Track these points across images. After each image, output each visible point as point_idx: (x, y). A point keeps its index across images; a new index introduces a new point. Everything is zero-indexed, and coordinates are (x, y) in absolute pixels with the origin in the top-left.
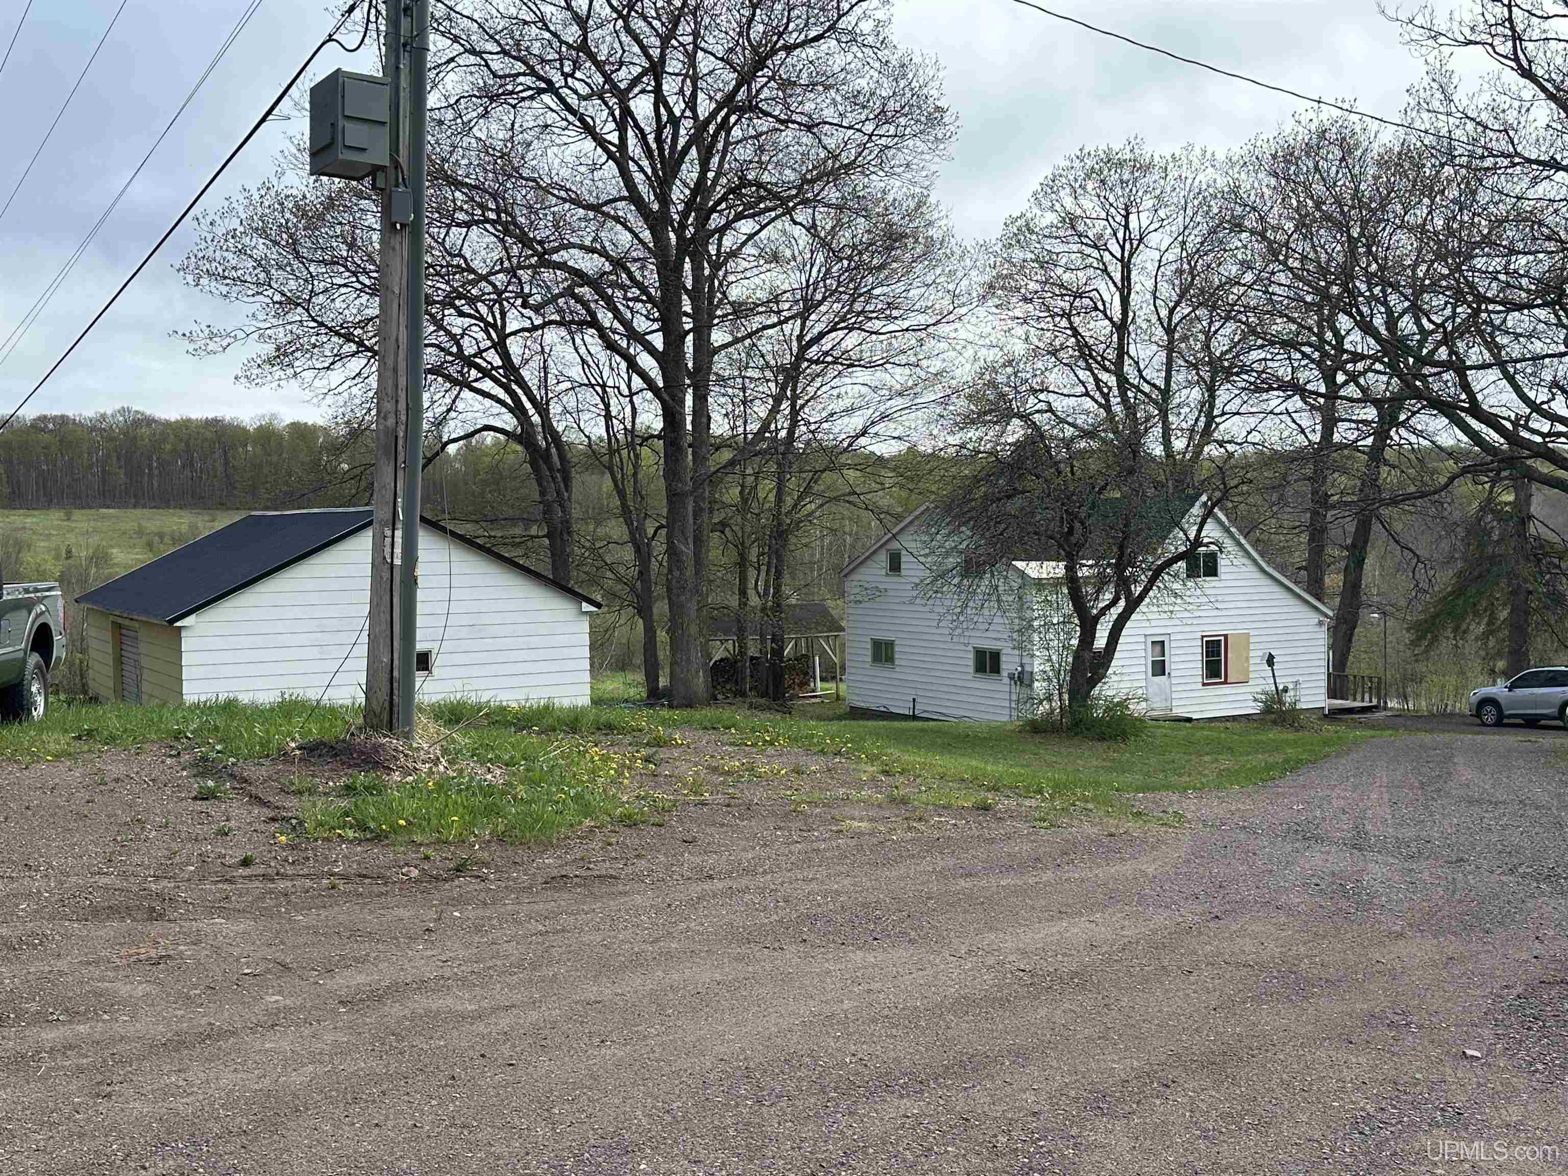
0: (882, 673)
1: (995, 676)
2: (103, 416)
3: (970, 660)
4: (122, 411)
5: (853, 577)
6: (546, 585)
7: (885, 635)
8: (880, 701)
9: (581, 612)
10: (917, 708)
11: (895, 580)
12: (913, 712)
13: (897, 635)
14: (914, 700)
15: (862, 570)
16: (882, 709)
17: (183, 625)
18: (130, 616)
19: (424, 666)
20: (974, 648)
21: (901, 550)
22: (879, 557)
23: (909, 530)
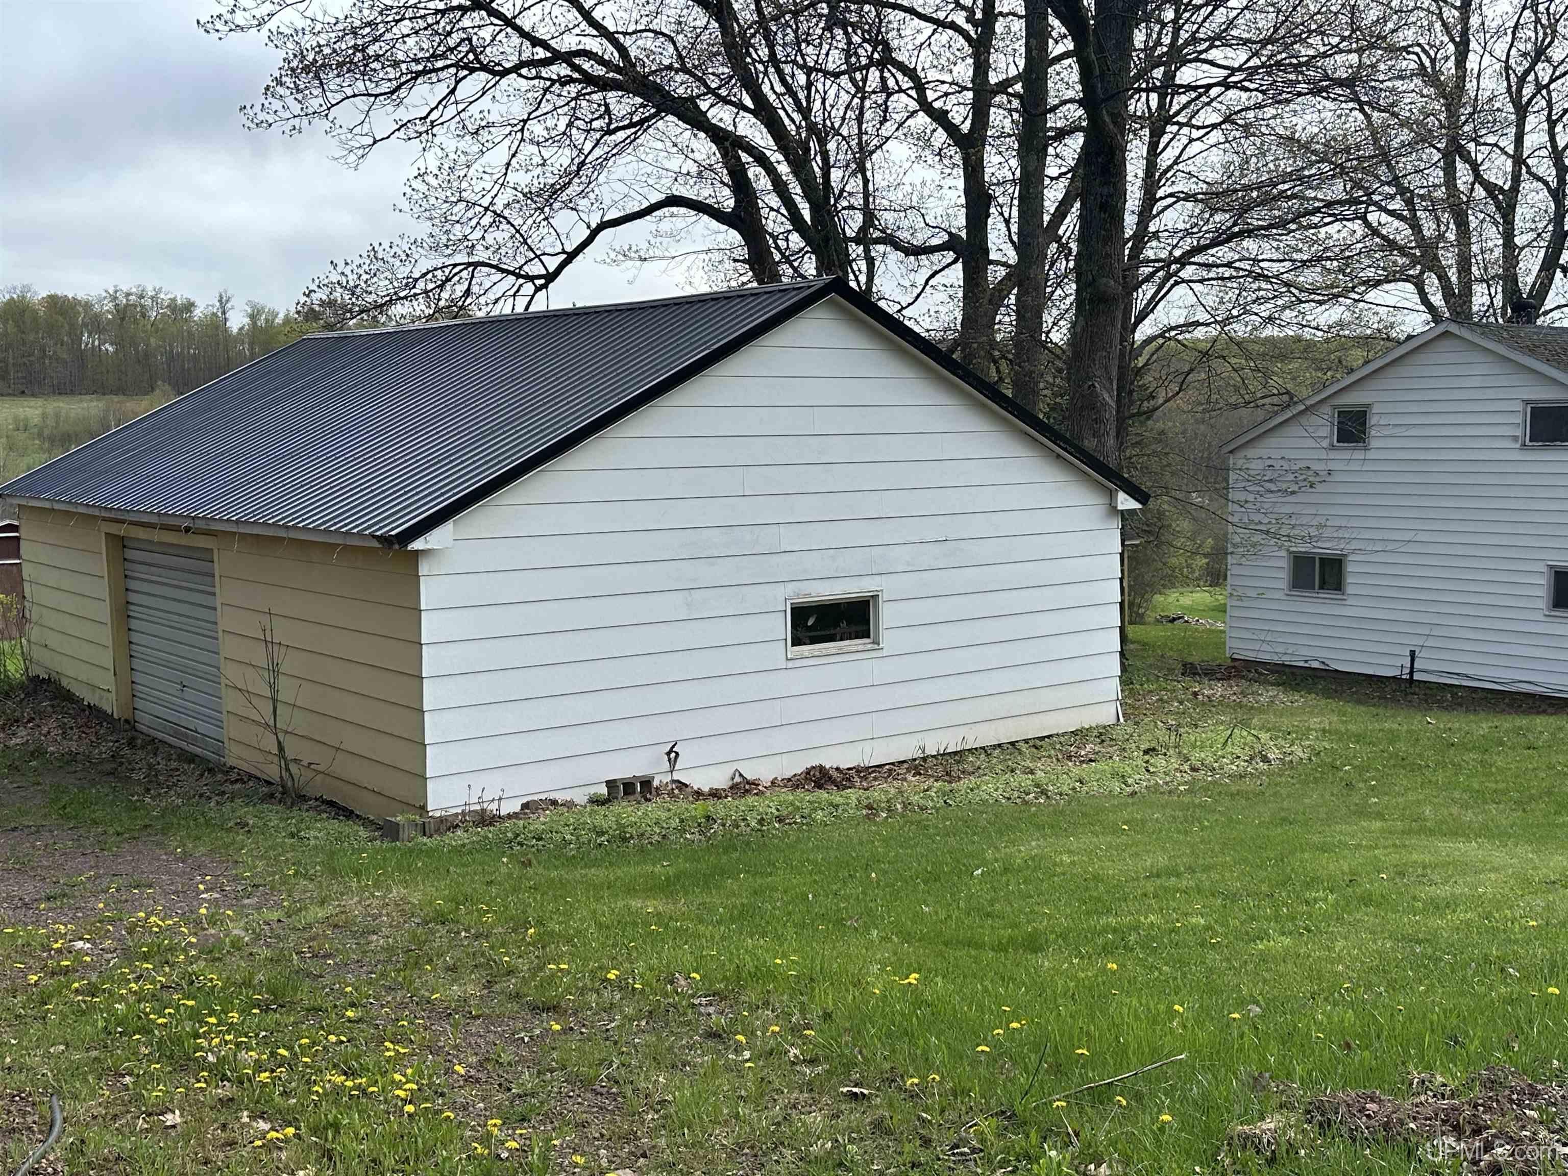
0: (1315, 606)
3: (1541, 588)
5: (1250, 453)
6: (1058, 456)
7: (1327, 547)
8: (1304, 652)
9: (1113, 510)
10: (1416, 666)
11: (1359, 455)
12: (1411, 673)
13: (1354, 545)
14: (1413, 654)
15: (1272, 441)
16: (1315, 665)
17: (428, 547)
18: (201, 524)
19: (860, 628)
20: (1551, 567)
21: (1368, 406)
22: (1314, 420)
23: (1392, 372)
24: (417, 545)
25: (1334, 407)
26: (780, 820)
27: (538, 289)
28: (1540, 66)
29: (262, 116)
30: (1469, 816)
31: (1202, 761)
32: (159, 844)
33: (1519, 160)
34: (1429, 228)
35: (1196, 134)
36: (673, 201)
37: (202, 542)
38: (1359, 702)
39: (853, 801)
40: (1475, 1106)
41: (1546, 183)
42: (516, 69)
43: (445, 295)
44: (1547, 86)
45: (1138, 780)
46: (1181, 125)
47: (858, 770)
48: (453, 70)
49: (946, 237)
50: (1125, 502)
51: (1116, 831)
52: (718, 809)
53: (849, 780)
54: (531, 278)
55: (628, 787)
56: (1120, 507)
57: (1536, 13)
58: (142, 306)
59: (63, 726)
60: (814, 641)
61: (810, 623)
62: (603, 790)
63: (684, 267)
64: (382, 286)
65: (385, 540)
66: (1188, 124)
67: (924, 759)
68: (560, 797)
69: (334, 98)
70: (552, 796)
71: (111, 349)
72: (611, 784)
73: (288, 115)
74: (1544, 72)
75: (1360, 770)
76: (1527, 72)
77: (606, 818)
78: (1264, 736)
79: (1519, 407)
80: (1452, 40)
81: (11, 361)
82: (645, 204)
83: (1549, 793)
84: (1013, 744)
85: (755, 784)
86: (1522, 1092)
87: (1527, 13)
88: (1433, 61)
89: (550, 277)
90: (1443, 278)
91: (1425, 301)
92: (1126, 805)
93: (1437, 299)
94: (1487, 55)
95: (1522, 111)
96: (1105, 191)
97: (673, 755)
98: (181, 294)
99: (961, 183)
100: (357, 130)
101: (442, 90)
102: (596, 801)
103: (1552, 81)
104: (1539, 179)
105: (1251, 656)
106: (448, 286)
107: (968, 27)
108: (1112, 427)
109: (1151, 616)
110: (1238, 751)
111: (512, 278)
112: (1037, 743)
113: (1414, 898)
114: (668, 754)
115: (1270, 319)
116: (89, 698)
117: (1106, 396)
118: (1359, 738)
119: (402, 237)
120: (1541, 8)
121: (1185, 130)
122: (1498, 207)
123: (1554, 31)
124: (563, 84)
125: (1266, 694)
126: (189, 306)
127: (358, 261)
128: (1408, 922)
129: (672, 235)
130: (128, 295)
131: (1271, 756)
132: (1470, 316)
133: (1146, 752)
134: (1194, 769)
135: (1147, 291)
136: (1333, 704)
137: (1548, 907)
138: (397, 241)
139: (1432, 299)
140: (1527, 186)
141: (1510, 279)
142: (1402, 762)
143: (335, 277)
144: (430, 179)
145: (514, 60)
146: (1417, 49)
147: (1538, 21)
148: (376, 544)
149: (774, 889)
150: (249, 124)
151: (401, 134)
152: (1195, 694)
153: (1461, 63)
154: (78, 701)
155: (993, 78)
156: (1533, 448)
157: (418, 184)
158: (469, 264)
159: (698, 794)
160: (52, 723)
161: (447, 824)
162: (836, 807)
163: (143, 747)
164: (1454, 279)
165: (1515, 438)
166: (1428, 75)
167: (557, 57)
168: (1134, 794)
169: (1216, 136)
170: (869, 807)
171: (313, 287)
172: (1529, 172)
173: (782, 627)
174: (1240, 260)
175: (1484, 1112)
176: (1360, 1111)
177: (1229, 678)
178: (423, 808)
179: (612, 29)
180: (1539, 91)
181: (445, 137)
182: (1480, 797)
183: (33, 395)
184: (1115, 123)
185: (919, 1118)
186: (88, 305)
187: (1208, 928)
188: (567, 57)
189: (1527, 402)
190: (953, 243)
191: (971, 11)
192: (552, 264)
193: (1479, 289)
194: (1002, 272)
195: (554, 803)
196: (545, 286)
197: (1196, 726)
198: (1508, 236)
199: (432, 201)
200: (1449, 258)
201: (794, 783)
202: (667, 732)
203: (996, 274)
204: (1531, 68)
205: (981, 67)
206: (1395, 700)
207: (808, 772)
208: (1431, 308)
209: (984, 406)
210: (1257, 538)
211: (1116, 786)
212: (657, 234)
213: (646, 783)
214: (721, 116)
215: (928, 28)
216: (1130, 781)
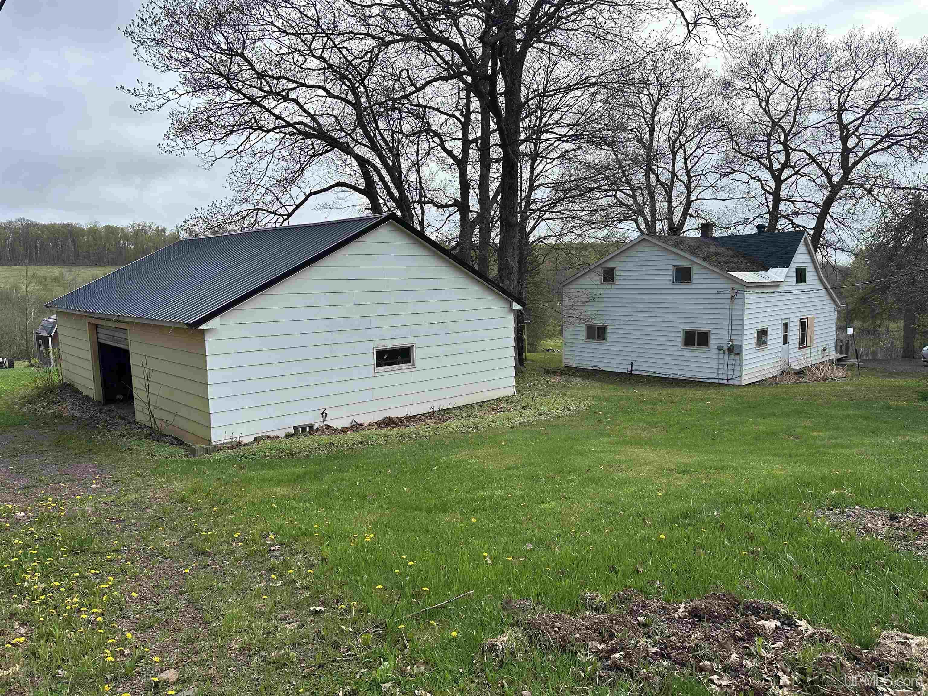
0: (596, 346)
1: (704, 348)
2: (11, 222)
3: (680, 338)
4: (20, 220)
5: (571, 287)
6: (488, 288)
7: (598, 322)
8: (593, 363)
9: (511, 310)
10: (633, 368)
11: (609, 287)
12: (631, 371)
13: (610, 322)
14: (632, 364)
15: (580, 282)
16: (595, 368)
17: (208, 328)
18: (121, 319)
19: (408, 359)
20: (683, 330)
21: (615, 268)
22: (593, 274)
23: (623, 255)
24: (203, 327)
25: (602, 268)
26: (362, 443)
27: (285, 220)
28: (681, 137)
29: (167, 148)
30: (645, 434)
31: (544, 411)
32: (90, 459)
33: (673, 174)
34: (640, 199)
35: (549, 161)
36: (340, 184)
37: (124, 326)
38: (611, 383)
39: (395, 434)
40: (611, 620)
41: (683, 182)
42: (273, 130)
43: (246, 222)
44: (684, 145)
45: (517, 421)
46: (543, 157)
47: (406, 417)
48: (248, 130)
49: (453, 201)
50: (516, 306)
51: (500, 446)
52: (338, 439)
53: (401, 422)
54: (280, 215)
55: (303, 429)
56: (514, 308)
57: (679, 116)
58: (145, 230)
59: (73, 404)
60: (386, 365)
61: (385, 357)
62: (292, 431)
63: (348, 212)
64: (220, 219)
65: (188, 324)
66: (545, 157)
67: (434, 412)
68: (272, 434)
69: (197, 141)
70: (268, 434)
71: (132, 247)
72: (295, 428)
73: (178, 148)
74: (682, 139)
75: (605, 414)
76: (676, 140)
77: (287, 444)
78: (569, 399)
79: (671, 268)
80: (648, 126)
81: (91, 252)
82: (328, 185)
83: (678, 423)
84: (471, 405)
85: (361, 425)
86: (638, 606)
87: (676, 117)
88: (641, 134)
89: (290, 215)
90: (645, 219)
91: (638, 227)
92: (508, 432)
93: (643, 227)
94: (661, 133)
95: (674, 155)
96: (510, 181)
97: (324, 414)
98: (161, 225)
99: (458, 180)
100: (207, 154)
101: (244, 138)
102: (289, 436)
103: (686, 142)
104: (681, 181)
105: (571, 365)
106: (247, 218)
107: (460, 117)
108: (516, 277)
109: (540, 349)
110: (558, 406)
111: (272, 215)
112: (481, 404)
113: (612, 479)
114: (322, 414)
115: (580, 235)
116: (85, 392)
117: (512, 263)
118: (607, 400)
119: (226, 198)
120: (682, 115)
121: (544, 159)
122: (666, 191)
123: (686, 124)
124: (291, 135)
125: (575, 381)
126: (164, 230)
127: (207, 208)
128: (608, 493)
129: (343, 199)
130: (139, 225)
131: (571, 408)
132: (655, 232)
133: (523, 407)
134: (540, 415)
135: (532, 223)
136: (600, 384)
137: (668, 484)
138: (224, 200)
139: (642, 228)
140: (677, 183)
141: (670, 219)
142: (622, 409)
143: (197, 215)
144: (238, 174)
145: (273, 126)
146: (635, 130)
147: (680, 120)
148: (185, 327)
149: (343, 480)
150: (161, 151)
151: (228, 156)
152: (548, 382)
153: (652, 135)
154: (81, 393)
155: (470, 137)
156: (676, 284)
157: (232, 176)
158: (255, 210)
159: (336, 430)
160: (68, 403)
161: (217, 449)
162: (387, 436)
163: (105, 413)
164: (649, 220)
165: (670, 280)
166: (640, 140)
167: (289, 124)
168: (513, 427)
169: (556, 162)
170: (401, 436)
171: (188, 219)
172: (678, 178)
173: (372, 359)
174: (564, 210)
175: (616, 624)
176: (552, 627)
177: (562, 375)
178: (210, 440)
179: (313, 113)
180: (680, 147)
181: (246, 158)
182: (652, 425)
183: (100, 266)
184: (514, 154)
185: (340, 628)
186: (122, 229)
187: (523, 497)
188: (293, 125)
189: (674, 266)
190: (456, 203)
191: (462, 111)
192: (290, 209)
193: (658, 223)
194: (475, 215)
195: (268, 437)
196: (287, 219)
197: (545, 396)
198: (669, 202)
199: (240, 183)
200: (647, 211)
201: (379, 425)
202: (323, 404)
203: (472, 216)
204: (678, 138)
205: (465, 132)
206: (625, 382)
207: (384, 419)
208: (640, 230)
209: (456, 267)
210: (572, 320)
211: (507, 423)
212: (337, 198)
213: (311, 427)
214: (360, 150)
215: (446, 117)
216: (513, 421)
